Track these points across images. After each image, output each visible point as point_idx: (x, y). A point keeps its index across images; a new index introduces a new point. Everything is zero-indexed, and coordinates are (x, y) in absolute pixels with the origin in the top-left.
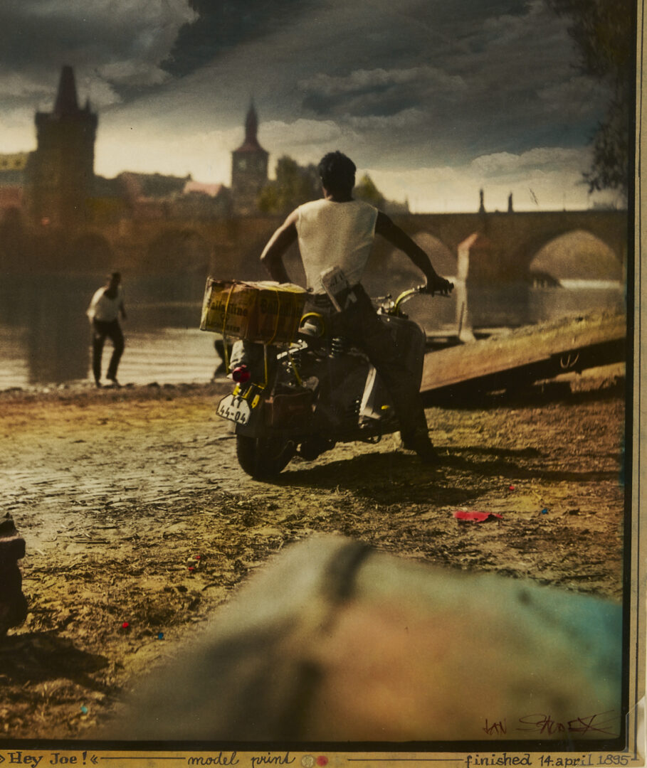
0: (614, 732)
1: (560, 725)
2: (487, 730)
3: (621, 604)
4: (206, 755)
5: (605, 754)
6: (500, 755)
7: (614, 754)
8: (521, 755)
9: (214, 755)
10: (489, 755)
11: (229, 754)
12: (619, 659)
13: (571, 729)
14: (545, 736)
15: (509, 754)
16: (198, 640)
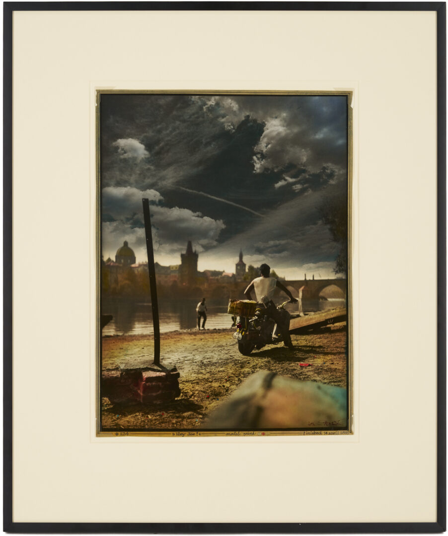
0: (345, 425)
1: (330, 423)
2: (309, 425)
3: (346, 389)
4: (231, 432)
5: (342, 431)
6: (313, 432)
7: (345, 431)
8: (319, 432)
9: (233, 432)
10: (310, 432)
11: (237, 432)
12: (346, 404)
13: (333, 424)
14: (326, 426)
15: (315, 431)
16: (228, 400)
